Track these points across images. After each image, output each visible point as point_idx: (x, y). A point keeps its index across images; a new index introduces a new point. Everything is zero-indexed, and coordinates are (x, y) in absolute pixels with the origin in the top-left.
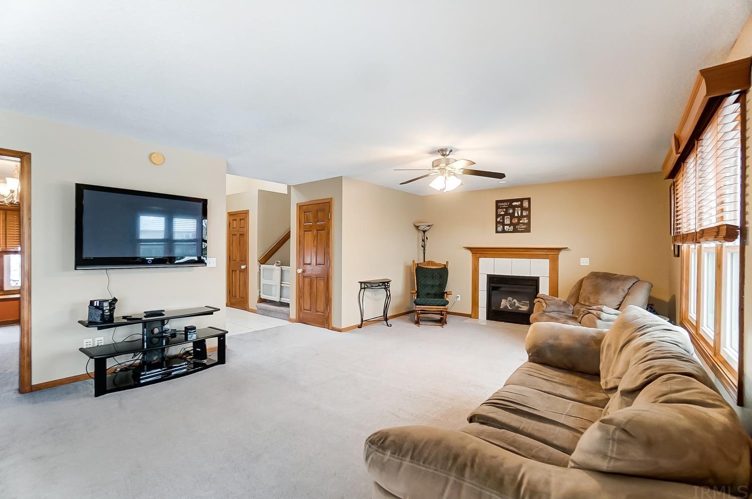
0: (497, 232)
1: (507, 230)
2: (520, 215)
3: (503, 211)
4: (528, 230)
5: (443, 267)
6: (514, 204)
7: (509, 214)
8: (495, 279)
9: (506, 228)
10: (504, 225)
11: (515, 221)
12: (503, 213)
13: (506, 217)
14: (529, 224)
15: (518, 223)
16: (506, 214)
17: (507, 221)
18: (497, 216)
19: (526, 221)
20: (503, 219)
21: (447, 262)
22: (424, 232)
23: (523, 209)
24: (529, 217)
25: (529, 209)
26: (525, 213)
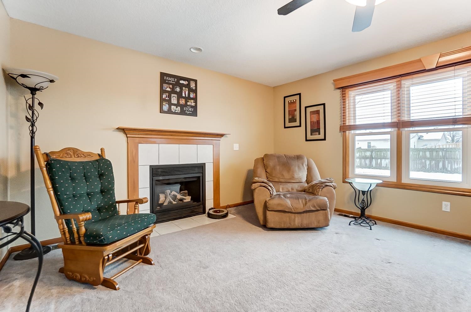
0: (162, 111)
1: (174, 111)
2: (187, 96)
3: (170, 88)
4: (194, 113)
5: (98, 158)
6: (182, 82)
7: (176, 93)
8: (159, 170)
9: (173, 108)
10: (170, 104)
11: (182, 102)
12: (168, 89)
13: (172, 95)
14: (195, 108)
15: (186, 105)
16: (173, 92)
17: (174, 100)
18: (162, 91)
19: (193, 104)
20: (170, 97)
21: (102, 150)
22: (33, 91)
23: (191, 90)
24: (195, 99)
25: (195, 91)
26: (192, 95)
